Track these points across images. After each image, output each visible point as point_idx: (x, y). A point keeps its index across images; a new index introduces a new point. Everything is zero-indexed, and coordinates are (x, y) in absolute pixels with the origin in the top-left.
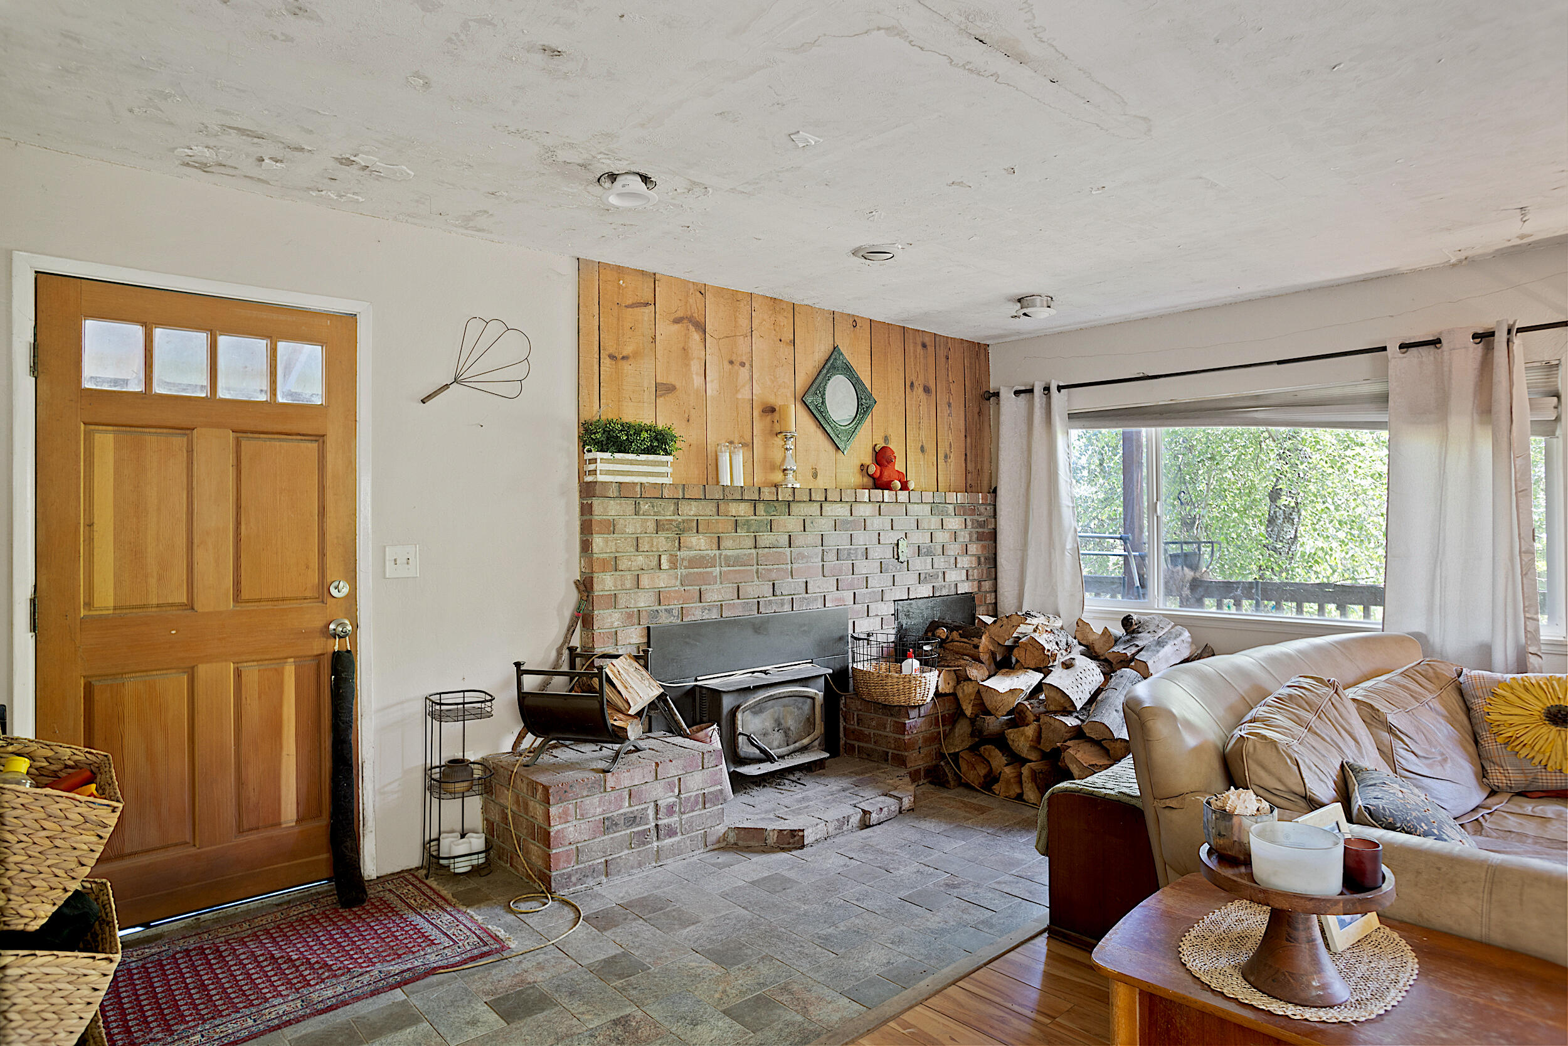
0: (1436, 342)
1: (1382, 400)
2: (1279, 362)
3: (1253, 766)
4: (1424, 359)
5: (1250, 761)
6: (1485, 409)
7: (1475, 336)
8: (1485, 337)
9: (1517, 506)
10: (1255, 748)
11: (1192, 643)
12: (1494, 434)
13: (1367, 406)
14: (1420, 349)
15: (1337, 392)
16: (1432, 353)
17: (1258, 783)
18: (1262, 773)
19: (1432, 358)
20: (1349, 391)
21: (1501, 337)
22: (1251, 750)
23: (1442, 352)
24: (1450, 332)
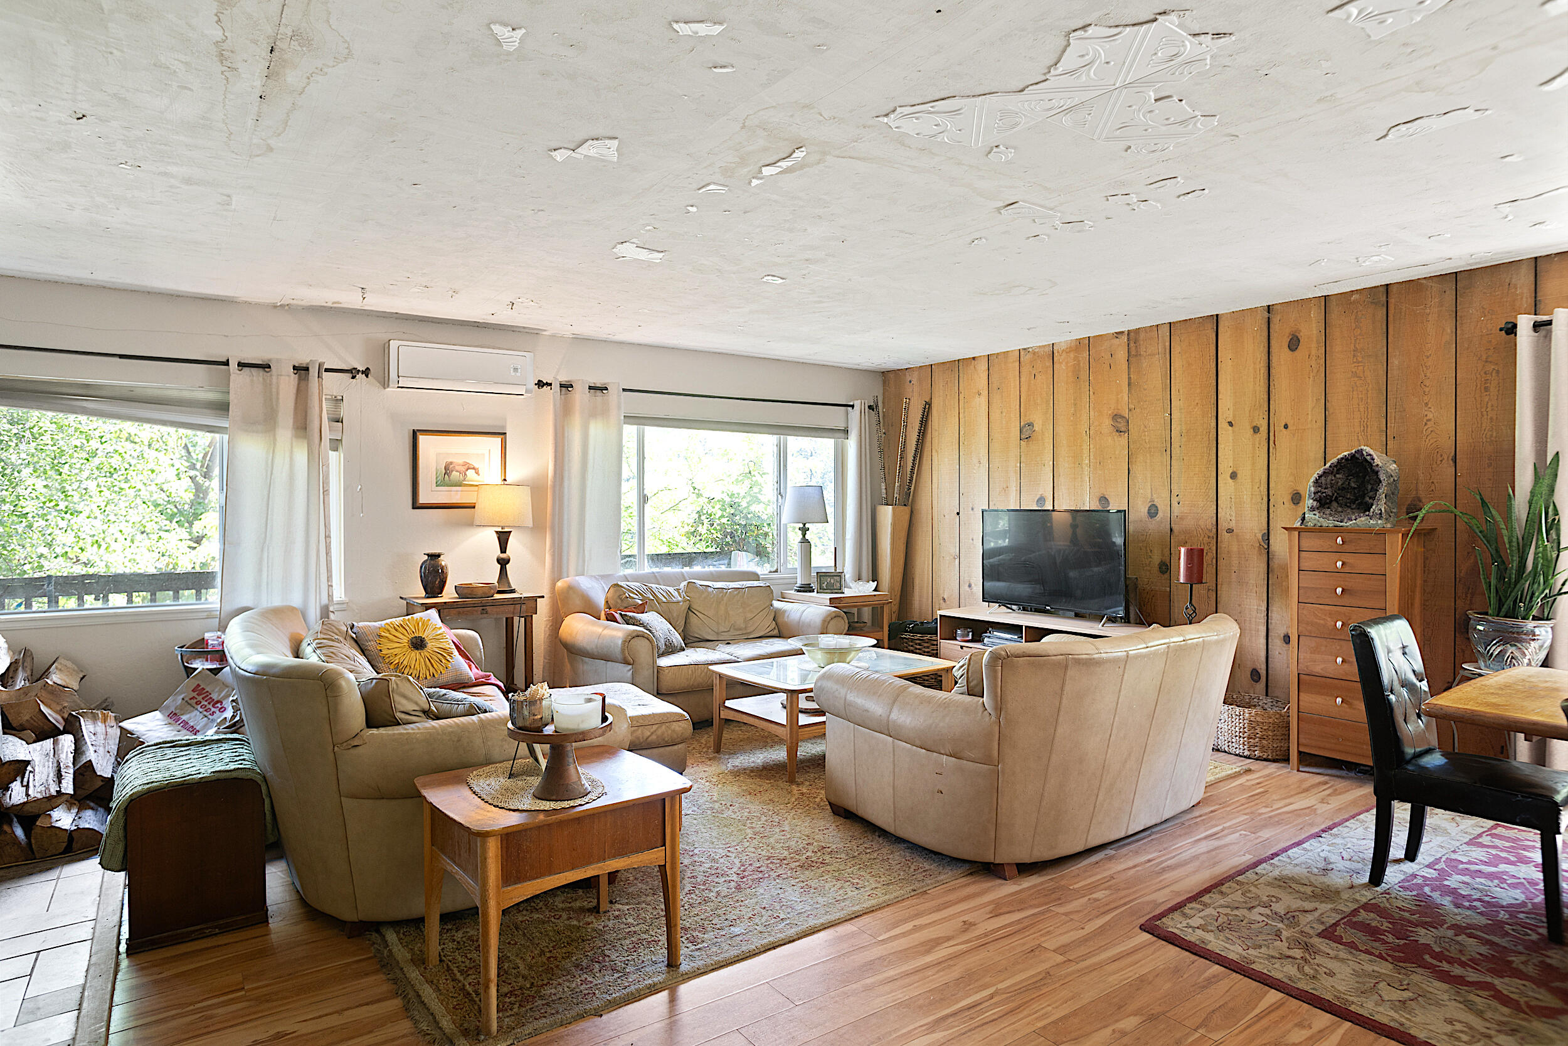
0: (266, 367)
1: (222, 408)
2: (121, 356)
3: (397, 698)
4: (255, 378)
5: (395, 696)
6: (302, 426)
7: (295, 368)
8: (301, 370)
9: (324, 502)
10: (397, 684)
11: (9, 648)
12: (308, 444)
13: (205, 410)
14: (252, 369)
15: (174, 394)
16: (261, 374)
17: (402, 709)
18: (404, 701)
19: (261, 379)
20: (187, 395)
21: (313, 372)
22: (395, 686)
23: (271, 375)
24: (278, 361)
